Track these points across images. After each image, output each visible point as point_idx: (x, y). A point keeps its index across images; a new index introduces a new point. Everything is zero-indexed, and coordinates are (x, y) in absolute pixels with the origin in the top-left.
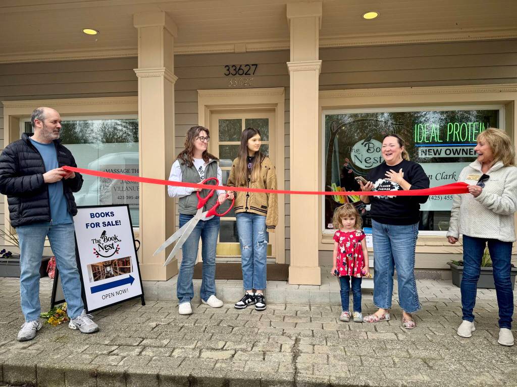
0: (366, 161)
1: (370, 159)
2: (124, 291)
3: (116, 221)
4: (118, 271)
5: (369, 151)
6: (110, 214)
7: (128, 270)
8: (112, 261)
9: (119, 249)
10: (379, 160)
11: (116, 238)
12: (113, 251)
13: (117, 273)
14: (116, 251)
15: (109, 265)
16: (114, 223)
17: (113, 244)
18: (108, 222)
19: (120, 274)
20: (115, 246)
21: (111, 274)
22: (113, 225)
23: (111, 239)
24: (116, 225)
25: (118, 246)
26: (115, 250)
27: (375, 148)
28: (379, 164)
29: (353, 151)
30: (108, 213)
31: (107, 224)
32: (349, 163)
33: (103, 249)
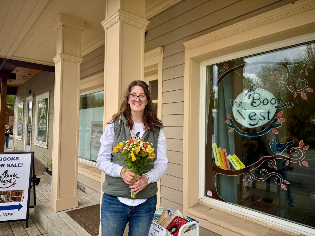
0: (250, 117)
1: (255, 115)
2: (11, 214)
3: (19, 164)
4: (10, 199)
5: (254, 104)
6: (15, 159)
7: (19, 200)
8: (7, 192)
9: (15, 183)
10: (266, 116)
11: (15, 176)
13: (9, 200)
14: (13, 185)
15: (4, 194)
16: (17, 165)
17: (11, 180)
18: (12, 164)
19: (11, 202)
20: (13, 181)
21: (3, 200)
22: (15, 166)
23: (11, 176)
24: (18, 166)
25: (15, 181)
26: (12, 184)
29: (235, 104)
30: (14, 158)
31: (10, 165)
32: (230, 120)
33: (2, 182)
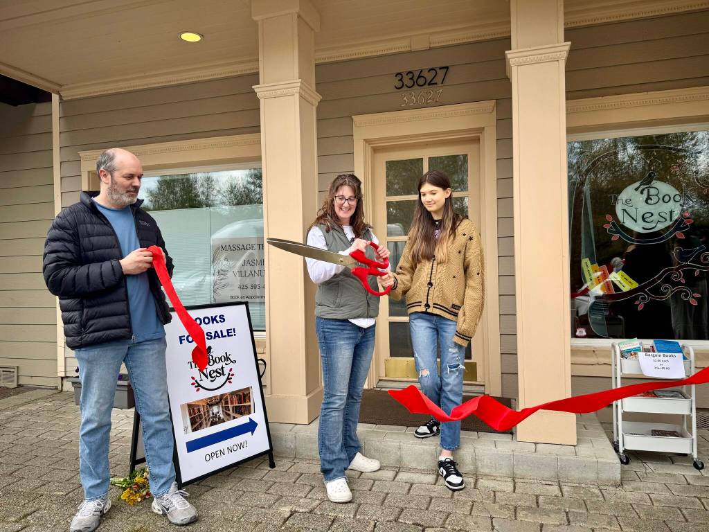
0: (644, 219)
1: (652, 215)
2: (241, 446)
3: (228, 330)
4: (231, 412)
5: (649, 201)
6: (218, 319)
7: (248, 410)
8: (222, 396)
9: (233, 375)
10: (668, 217)
11: (227, 358)
12: (223, 378)
13: (229, 415)
14: (228, 379)
15: (217, 404)
16: (225, 333)
17: (222, 368)
18: (216, 332)
19: (234, 418)
20: (226, 371)
21: (219, 418)
22: (223, 336)
23: (220, 360)
24: (229, 336)
25: (231, 370)
26: (226, 377)
27: (661, 197)
28: (669, 223)
29: (620, 202)
30: (216, 317)
31: (213, 335)
32: (613, 224)
33: (207, 377)
